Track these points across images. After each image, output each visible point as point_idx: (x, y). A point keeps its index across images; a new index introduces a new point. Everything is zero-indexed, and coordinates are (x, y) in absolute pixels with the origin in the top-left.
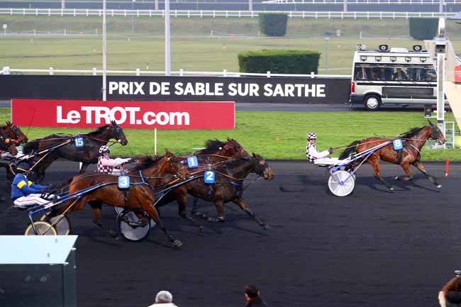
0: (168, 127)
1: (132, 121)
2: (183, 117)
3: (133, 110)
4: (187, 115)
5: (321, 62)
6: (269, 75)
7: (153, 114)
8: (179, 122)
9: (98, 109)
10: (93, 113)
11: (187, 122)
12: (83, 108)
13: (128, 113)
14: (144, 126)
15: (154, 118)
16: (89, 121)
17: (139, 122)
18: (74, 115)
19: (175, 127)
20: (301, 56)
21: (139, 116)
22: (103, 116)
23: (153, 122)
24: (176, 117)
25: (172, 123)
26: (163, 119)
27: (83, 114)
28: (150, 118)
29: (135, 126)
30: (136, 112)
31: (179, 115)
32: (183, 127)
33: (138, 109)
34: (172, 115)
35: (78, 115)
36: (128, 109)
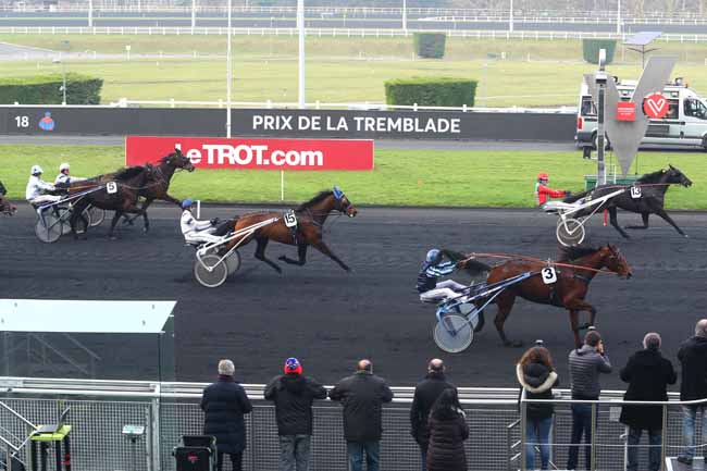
0: (299, 167)
1: (259, 162)
2: (316, 157)
3: (260, 149)
4: (319, 154)
5: (478, 90)
6: (415, 107)
7: (282, 154)
8: (312, 163)
9: (221, 148)
10: (216, 152)
11: (320, 163)
12: (205, 147)
13: (254, 152)
14: (272, 166)
15: (284, 158)
16: (211, 160)
17: (267, 162)
18: (194, 154)
19: (307, 167)
20: (455, 84)
21: (266, 155)
22: (226, 155)
23: (282, 162)
24: (308, 157)
25: (303, 163)
26: (293, 158)
27: (205, 153)
28: (279, 158)
29: (263, 167)
30: (263, 151)
31: (311, 154)
32: (316, 167)
33: (265, 148)
34: (304, 154)
35: (199, 155)
36: (254, 147)
